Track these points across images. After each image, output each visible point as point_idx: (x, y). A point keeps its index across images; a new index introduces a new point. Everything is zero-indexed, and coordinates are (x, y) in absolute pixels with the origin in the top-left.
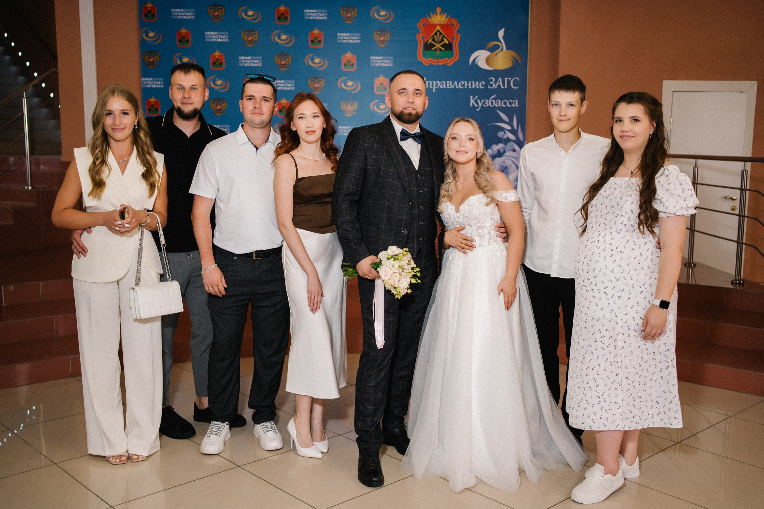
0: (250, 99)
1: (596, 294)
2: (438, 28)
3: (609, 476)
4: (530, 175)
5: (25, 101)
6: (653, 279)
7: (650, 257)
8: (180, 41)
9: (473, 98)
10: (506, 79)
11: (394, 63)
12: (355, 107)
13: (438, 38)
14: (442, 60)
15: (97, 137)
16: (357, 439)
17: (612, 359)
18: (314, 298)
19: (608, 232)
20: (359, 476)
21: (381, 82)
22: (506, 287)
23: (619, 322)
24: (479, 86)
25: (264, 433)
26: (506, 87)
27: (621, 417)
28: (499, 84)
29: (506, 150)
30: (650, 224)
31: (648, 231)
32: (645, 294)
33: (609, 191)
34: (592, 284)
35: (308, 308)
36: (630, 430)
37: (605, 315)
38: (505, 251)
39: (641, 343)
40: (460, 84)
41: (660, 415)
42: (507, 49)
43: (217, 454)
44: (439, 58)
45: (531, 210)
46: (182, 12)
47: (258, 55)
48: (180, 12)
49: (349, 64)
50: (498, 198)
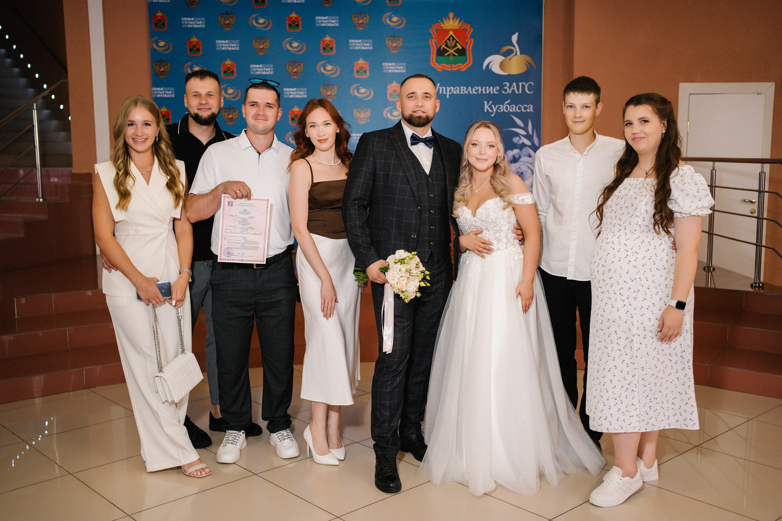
0: (253, 105)
1: (612, 295)
2: (451, 33)
3: (627, 478)
4: (545, 177)
5: (35, 113)
6: (669, 280)
7: (665, 258)
8: (191, 50)
9: (487, 104)
10: (520, 84)
11: (406, 69)
12: (368, 114)
13: (451, 43)
14: (455, 66)
15: (118, 148)
16: (374, 445)
17: (628, 361)
18: (328, 303)
19: (622, 233)
20: (376, 482)
21: (394, 88)
22: (523, 290)
23: (635, 323)
24: (493, 91)
25: (280, 441)
26: (520, 92)
27: (638, 419)
28: (513, 89)
29: (522, 156)
30: (666, 224)
31: (664, 231)
32: (661, 295)
33: (623, 192)
34: (607, 286)
35: (321, 314)
36: (646, 432)
37: (620, 317)
38: (522, 254)
39: (658, 344)
40: (474, 90)
41: (676, 416)
42: (521, 53)
43: (234, 463)
44: (452, 64)
45: (547, 213)
46: (192, 21)
47: (269, 63)
48: (191, 21)
49: (361, 71)
50: (515, 201)
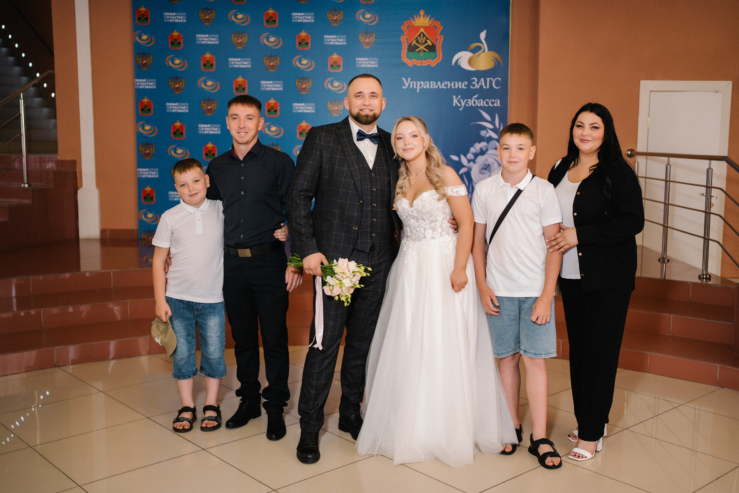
2: (422, 30)
5: (22, 102)
8: (172, 43)
9: (456, 98)
10: (488, 79)
11: (379, 64)
12: (341, 107)
13: (422, 40)
14: (426, 61)
16: (300, 420)
20: (297, 453)
24: (462, 86)
26: (488, 87)
28: (481, 84)
29: (489, 149)
40: (443, 84)
42: (489, 50)
44: (423, 59)
46: (174, 16)
47: (247, 57)
48: (172, 16)
49: (335, 65)
50: (450, 193)
